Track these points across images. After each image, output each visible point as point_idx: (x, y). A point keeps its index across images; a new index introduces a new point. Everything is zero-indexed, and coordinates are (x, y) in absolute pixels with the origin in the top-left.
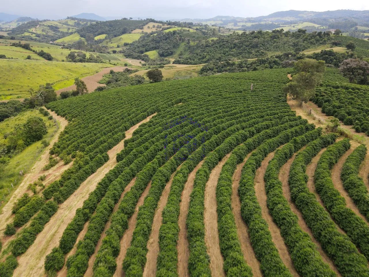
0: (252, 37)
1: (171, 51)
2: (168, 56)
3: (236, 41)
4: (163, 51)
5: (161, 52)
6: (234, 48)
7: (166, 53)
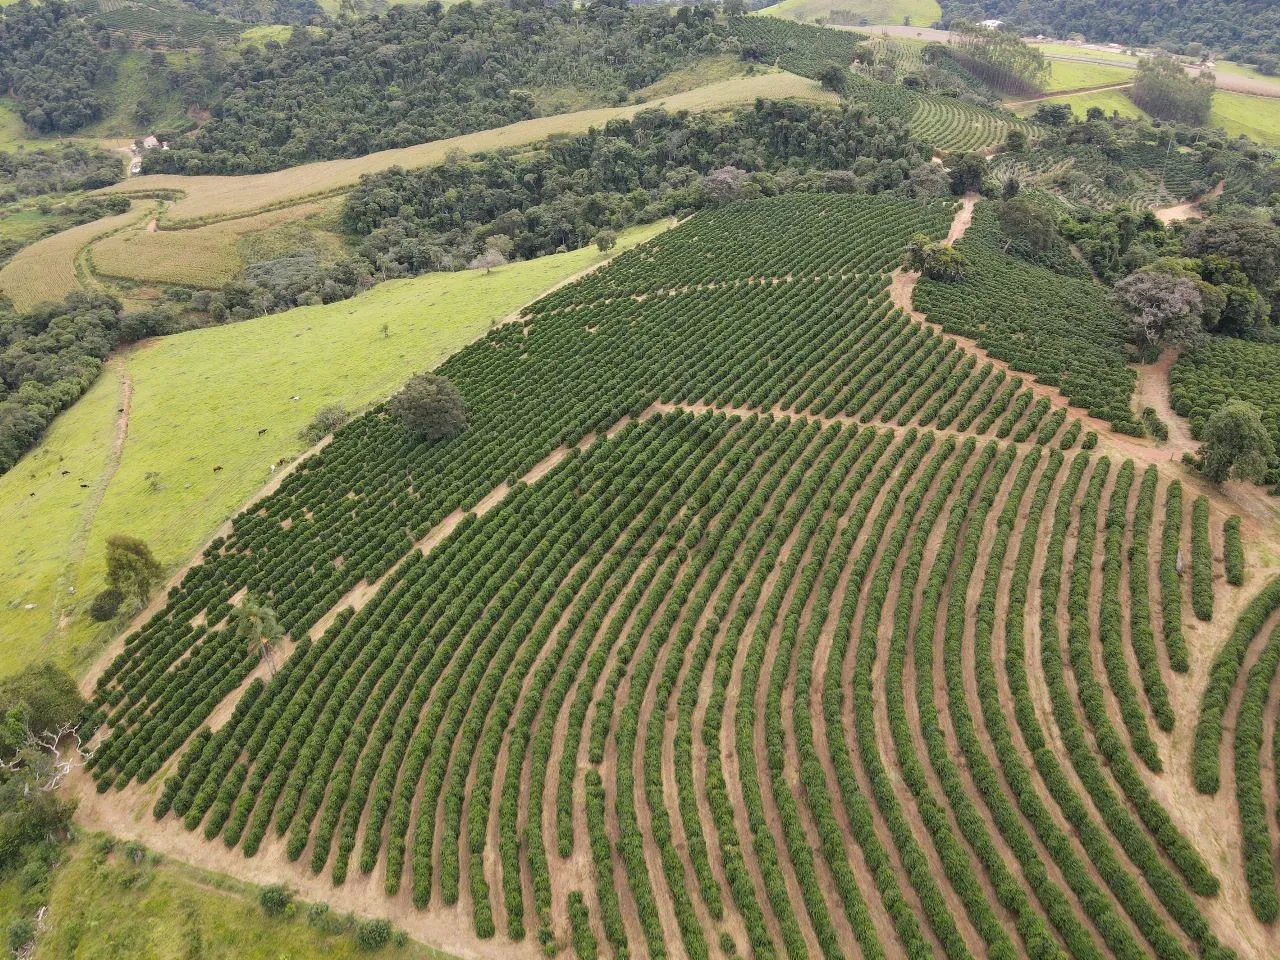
0: (445, 31)
1: (88, 106)
2: (80, 126)
3: (388, 50)
4: (47, 105)
5: (38, 111)
6: (388, 78)
7: (65, 113)
